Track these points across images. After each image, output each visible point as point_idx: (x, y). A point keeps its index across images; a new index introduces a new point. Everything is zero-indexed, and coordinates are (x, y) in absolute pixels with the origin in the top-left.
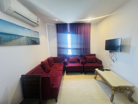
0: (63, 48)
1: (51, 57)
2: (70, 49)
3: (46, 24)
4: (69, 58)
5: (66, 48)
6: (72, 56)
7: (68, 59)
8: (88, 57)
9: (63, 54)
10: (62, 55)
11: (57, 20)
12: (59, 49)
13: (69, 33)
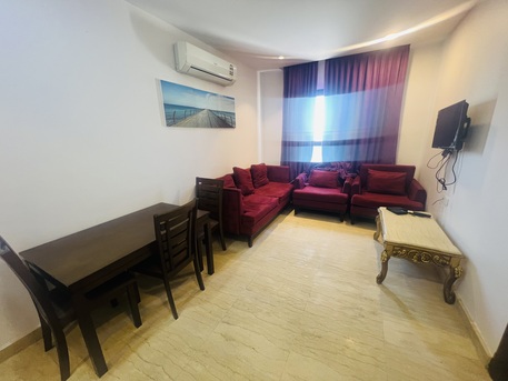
0: (299, 144)
1: (263, 166)
2: (318, 144)
3: (258, 72)
4: (313, 173)
5: (306, 144)
6: (323, 166)
7: (309, 174)
8: (378, 174)
9: (296, 161)
10: (293, 163)
11: (281, 58)
12: (287, 145)
13: (321, 92)
